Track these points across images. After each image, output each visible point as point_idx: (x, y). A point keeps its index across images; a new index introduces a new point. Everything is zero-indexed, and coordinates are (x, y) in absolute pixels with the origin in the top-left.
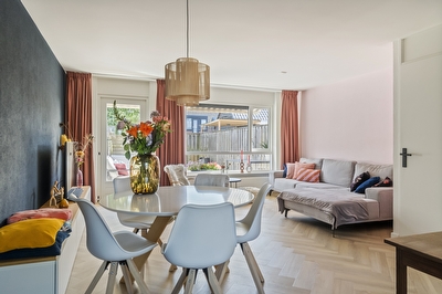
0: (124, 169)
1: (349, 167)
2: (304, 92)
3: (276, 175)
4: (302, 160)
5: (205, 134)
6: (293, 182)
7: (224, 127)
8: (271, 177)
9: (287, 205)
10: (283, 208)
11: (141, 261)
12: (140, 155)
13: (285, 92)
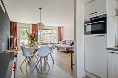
0: (23, 43)
1: (70, 41)
2: (62, 27)
3: (57, 43)
4: (62, 40)
5: (42, 35)
6: (60, 44)
7: (46, 34)
8: (56, 44)
9: (59, 49)
10: (58, 49)
11: (32, 57)
12: (31, 39)
13: (59, 27)
